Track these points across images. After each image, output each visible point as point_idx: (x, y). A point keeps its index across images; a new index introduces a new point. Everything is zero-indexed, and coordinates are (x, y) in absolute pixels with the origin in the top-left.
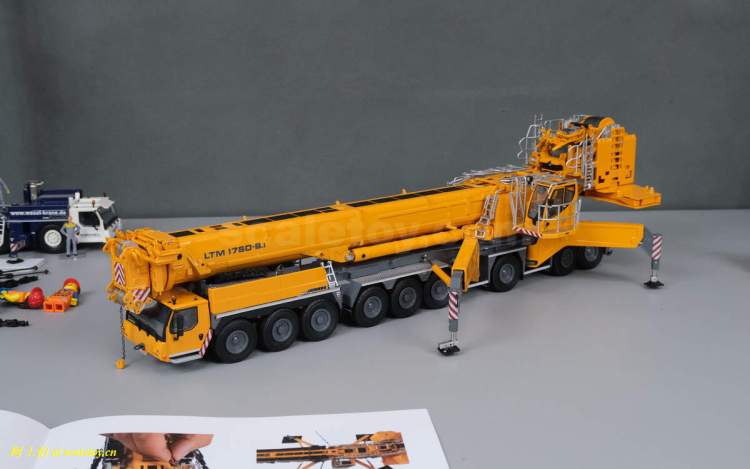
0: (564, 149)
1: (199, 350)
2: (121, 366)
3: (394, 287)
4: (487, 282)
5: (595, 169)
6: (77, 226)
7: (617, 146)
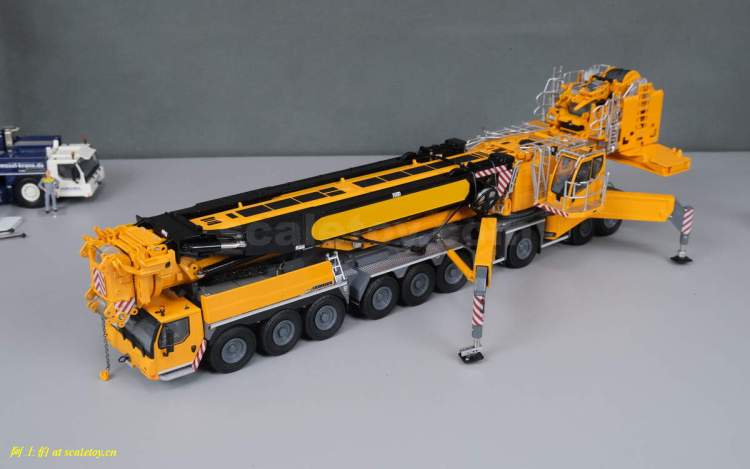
0: (587, 108)
1: (192, 363)
2: (105, 377)
3: (406, 275)
4: (503, 259)
5: (620, 131)
6: (55, 180)
7: (644, 103)
